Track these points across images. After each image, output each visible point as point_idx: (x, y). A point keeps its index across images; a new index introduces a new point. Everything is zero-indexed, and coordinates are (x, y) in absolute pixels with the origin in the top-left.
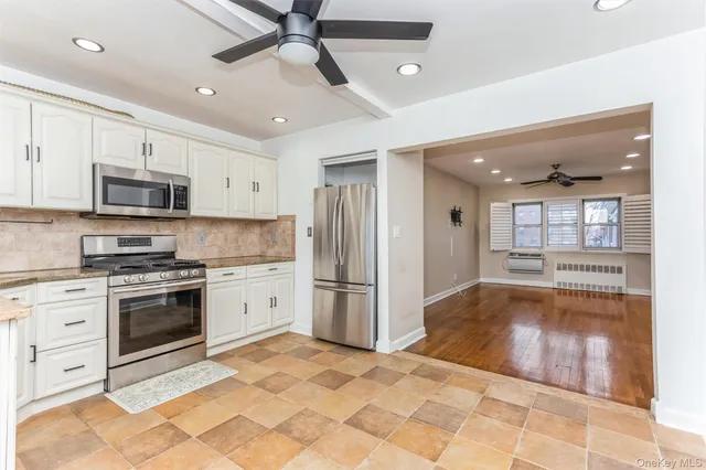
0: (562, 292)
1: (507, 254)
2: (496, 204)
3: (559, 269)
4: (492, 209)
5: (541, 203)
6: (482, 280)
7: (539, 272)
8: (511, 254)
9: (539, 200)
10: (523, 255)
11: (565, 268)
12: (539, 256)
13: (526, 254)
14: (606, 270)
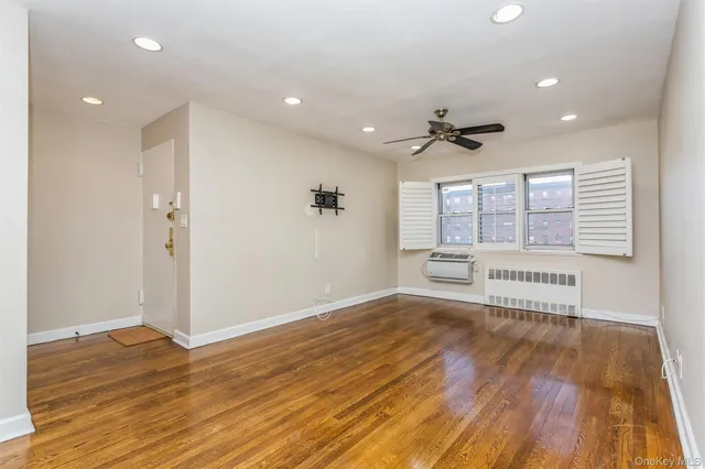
1: (428, 254)
2: (407, 184)
3: (491, 277)
4: (401, 191)
6: (400, 290)
7: (465, 282)
8: (433, 255)
10: (446, 257)
11: (499, 277)
12: (466, 257)
13: (451, 256)
14: (553, 279)
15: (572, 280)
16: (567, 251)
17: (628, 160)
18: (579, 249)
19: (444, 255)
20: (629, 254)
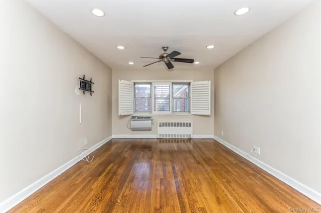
0: (161, 140)
1: (130, 117)
3: (160, 126)
4: (120, 84)
5: (151, 83)
6: (114, 136)
7: (149, 129)
8: (133, 117)
9: (150, 81)
10: (140, 118)
11: (163, 126)
12: (150, 118)
13: (142, 118)
14: (184, 125)
15: (190, 125)
16: (187, 114)
17: (210, 81)
18: (192, 113)
19: (138, 117)
20: (210, 114)
